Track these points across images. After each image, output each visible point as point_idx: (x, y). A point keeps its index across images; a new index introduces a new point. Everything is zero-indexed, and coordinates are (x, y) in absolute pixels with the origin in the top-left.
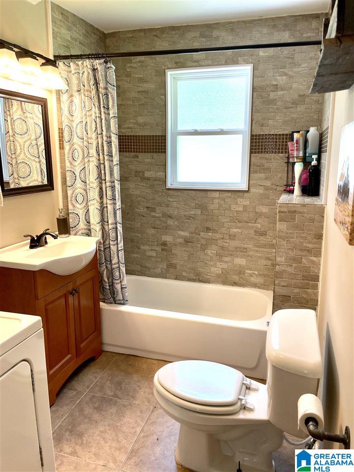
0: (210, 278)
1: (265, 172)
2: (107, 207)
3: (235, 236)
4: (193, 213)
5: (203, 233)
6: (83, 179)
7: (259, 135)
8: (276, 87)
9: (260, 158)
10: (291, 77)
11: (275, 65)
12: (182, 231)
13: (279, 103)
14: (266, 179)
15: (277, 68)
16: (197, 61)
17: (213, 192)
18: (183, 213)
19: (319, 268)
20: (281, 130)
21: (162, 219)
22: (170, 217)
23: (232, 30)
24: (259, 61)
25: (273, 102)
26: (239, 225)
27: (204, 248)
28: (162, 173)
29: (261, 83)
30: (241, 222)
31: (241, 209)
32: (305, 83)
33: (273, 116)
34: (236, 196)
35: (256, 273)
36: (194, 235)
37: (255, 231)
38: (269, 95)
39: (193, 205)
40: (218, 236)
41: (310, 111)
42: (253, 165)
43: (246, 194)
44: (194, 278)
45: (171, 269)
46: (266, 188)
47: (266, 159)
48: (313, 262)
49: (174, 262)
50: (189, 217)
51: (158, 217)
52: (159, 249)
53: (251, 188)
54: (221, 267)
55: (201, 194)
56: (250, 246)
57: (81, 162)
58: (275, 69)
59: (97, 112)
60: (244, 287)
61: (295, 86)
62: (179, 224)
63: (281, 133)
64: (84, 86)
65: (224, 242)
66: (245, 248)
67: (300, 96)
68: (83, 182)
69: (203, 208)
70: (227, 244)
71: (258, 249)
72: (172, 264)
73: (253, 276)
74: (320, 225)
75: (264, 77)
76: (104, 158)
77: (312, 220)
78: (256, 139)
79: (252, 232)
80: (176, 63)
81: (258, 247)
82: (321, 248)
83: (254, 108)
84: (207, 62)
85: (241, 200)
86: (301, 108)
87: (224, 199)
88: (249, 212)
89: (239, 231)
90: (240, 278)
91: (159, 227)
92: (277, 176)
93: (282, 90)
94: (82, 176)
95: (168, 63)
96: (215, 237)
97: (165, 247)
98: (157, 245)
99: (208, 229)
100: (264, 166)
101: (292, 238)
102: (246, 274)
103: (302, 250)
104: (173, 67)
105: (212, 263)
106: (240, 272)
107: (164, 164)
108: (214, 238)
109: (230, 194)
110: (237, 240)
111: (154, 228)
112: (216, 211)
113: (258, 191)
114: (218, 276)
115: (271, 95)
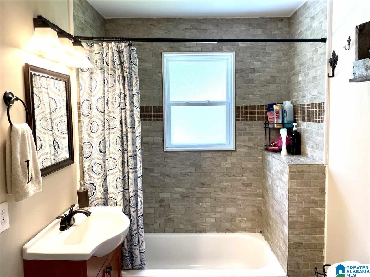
0: (205, 228)
1: (248, 135)
2: (128, 175)
3: (226, 188)
4: (188, 171)
5: (198, 188)
6: (102, 150)
7: (242, 106)
8: (253, 70)
9: (243, 124)
10: (264, 63)
11: (251, 54)
12: (179, 187)
13: (256, 82)
14: (249, 140)
15: (254, 56)
16: (189, 47)
17: (206, 153)
18: (180, 172)
19: (324, 216)
20: (258, 102)
21: (160, 178)
22: (168, 176)
23: (217, 25)
24: (239, 50)
25: (252, 81)
26: (228, 179)
27: (199, 201)
28: (159, 138)
29: (241, 67)
30: (230, 177)
31: (230, 166)
32: (275, 68)
33: (253, 92)
34: (225, 155)
35: (245, 219)
36: (190, 190)
37: (242, 183)
38: (248, 76)
39: (188, 164)
40: (211, 189)
41: (280, 88)
42: (238, 130)
43: (233, 153)
44: (191, 228)
45: (169, 224)
46: (250, 148)
47: (249, 125)
48: (319, 212)
49: (172, 216)
50: (185, 175)
51: (156, 177)
52: (157, 206)
53: (237, 148)
54: (214, 216)
55: (195, 154)
56: (239, 196)
57: (101, 134)
58: (252, 56)
59: (122, 88)
60: (235, 232)
61: (268, 69)
62: (176, 182)
63: (259, 105)
64: (108, 65)
65: (217, 195)
66: (235, 199)
67: (272, 77)
68: (102, 152)
69: (197, 166)
70: (219, 196)
71: (245, 198)
72: (170, 218)
73: (243, 222)
74: (323, 181)
75: (243, 62)
76: (127, 130)
77: (317, 177)
78: (239, 109)
79: (240, 184)
80: (171, 48)
81: (245, 196)
82: (324, 200)
83: (237, 86)
84: (197, 49)
85: (230, 158)
86: (273, 86)
87: (215, 158)
88: (237, 167)
89: (229, 184)
90: (232, 224)
91: (157, 186)
92: (257, 138)
93: (258, 72)
94: (102, 147)
95: (163, 47)
96: (209, 191)
97: (163, 204)
98: (156, 202)
99: (202, 184)
100: (247, 130)
101: (301, 193)
102: (236, 221)
103: (309, 203)
104: (169, 50)
105: (206, 214)
106: (231, 219)
107: (162, 130)
108: (207, 191)
109: (220, 154)
110: (228, 192)
111: (153, 187)
112: (209, 168)
113: (242, 150)
114: (213, 225)
115: (249, 76)
